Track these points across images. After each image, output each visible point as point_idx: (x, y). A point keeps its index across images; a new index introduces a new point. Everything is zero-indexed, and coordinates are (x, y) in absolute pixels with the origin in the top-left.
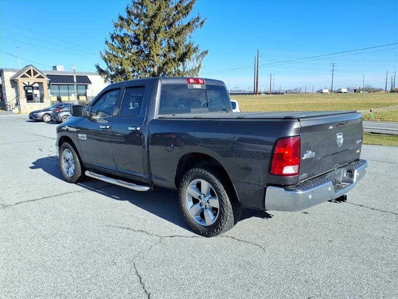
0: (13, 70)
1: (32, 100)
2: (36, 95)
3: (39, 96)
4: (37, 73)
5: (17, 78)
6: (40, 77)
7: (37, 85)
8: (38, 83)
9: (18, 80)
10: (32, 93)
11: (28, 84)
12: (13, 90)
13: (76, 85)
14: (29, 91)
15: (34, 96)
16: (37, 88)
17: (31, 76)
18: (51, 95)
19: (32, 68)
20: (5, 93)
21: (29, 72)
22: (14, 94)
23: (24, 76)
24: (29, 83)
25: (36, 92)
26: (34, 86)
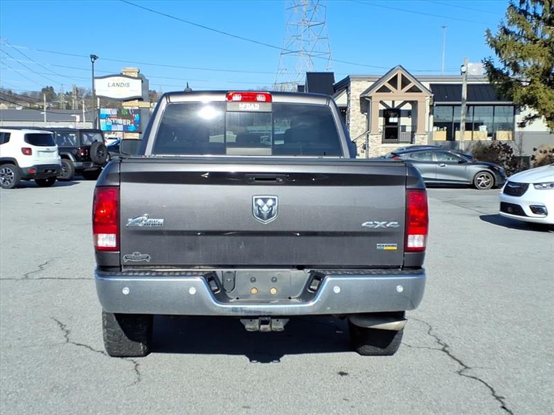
0: (368, 78)
1: (397, 138)
2: (404, 127)
3: (409, 129)
4: (410, 82)
5: (369, 94)
6: (414, 90)
7: (408, 107)
8: (411, 102)
9: (370, 98)
10: (396, 124)
11: (391, 106)
12: (364, 118)
13: (464, 106)
14: (392, 120)
15: (400, 129)
16: (409, 113)
17: (396, 88)
18: (435, 128)
19: (399, 73)
20: (349, 124)
21: (393, 82)
22: (364, 126)
23: (384, 89)
24: (393, 102)
25: (406, 121)
26: (402, 108)
